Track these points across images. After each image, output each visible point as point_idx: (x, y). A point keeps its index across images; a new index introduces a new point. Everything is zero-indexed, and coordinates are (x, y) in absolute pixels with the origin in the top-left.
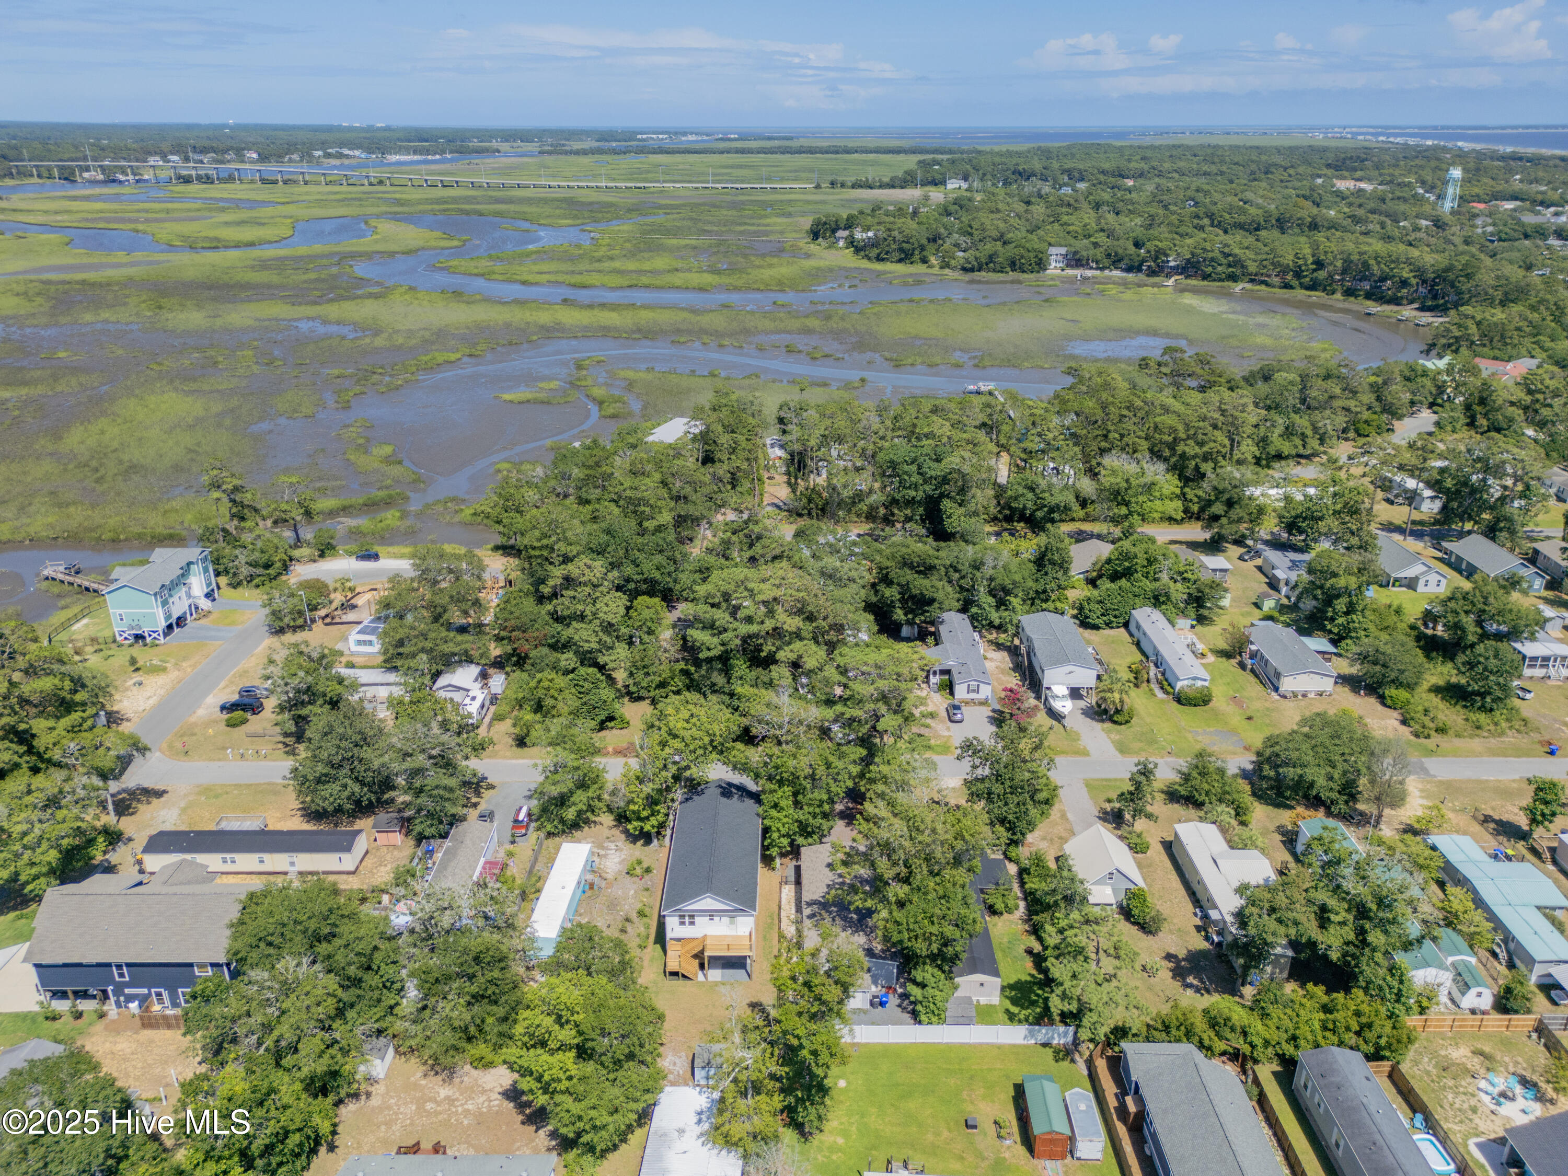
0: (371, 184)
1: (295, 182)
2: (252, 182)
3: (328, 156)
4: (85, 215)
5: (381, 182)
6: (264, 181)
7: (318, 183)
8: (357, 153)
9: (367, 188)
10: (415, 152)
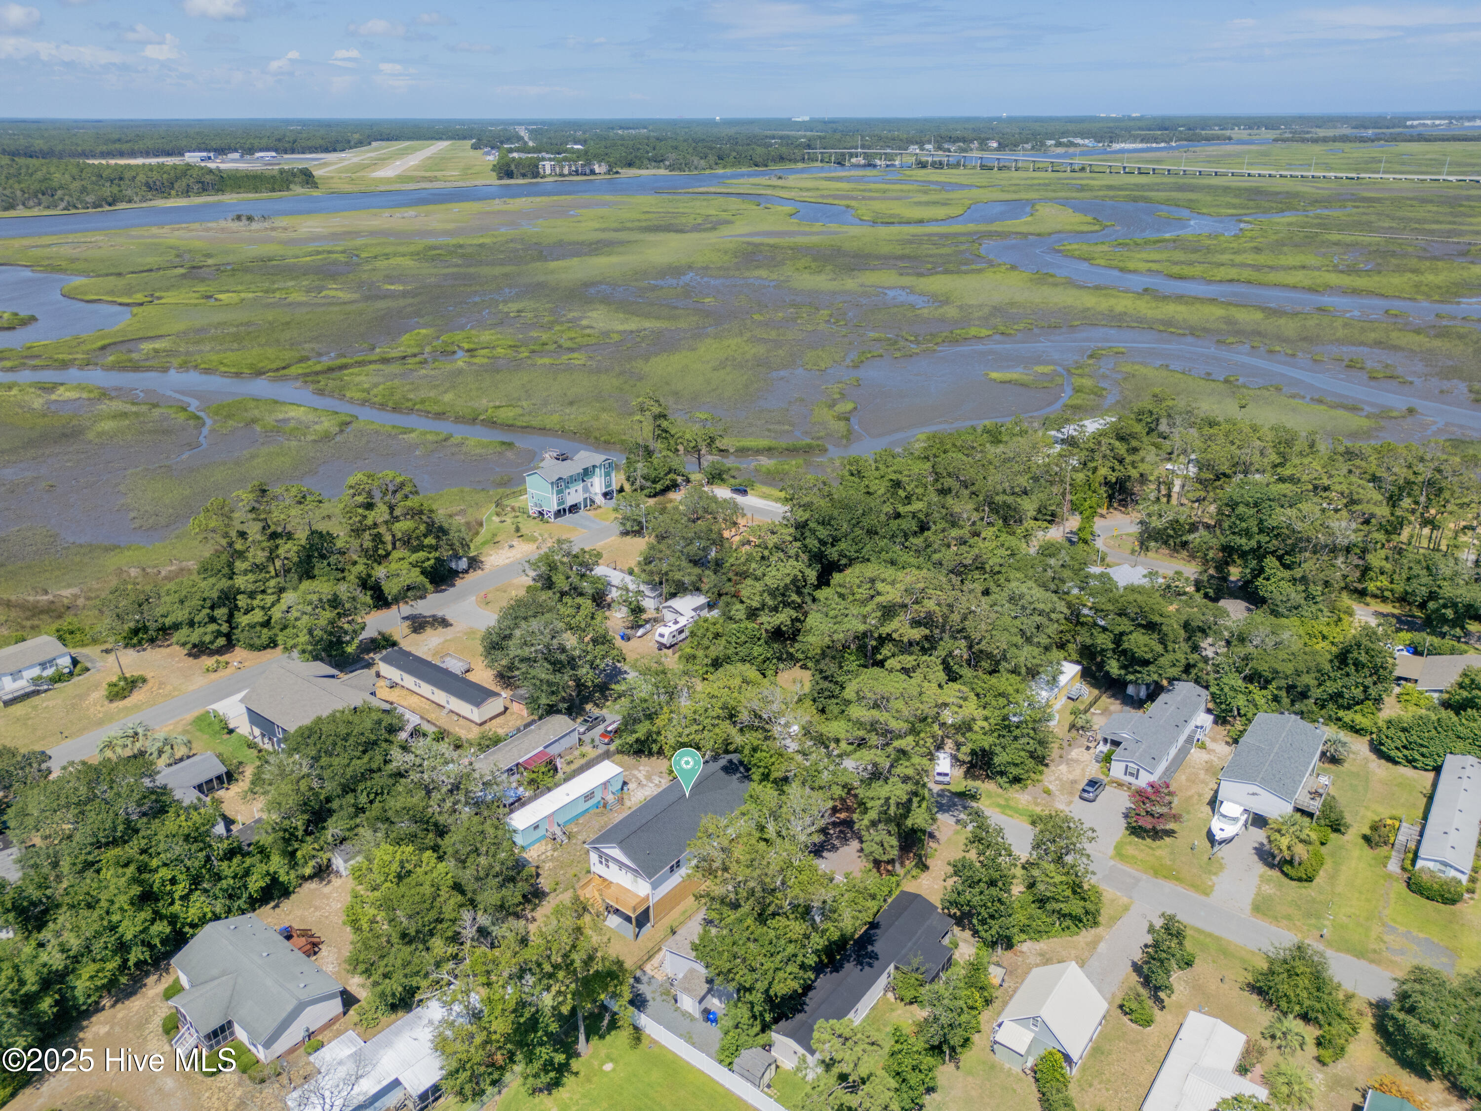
0: (1073, 171)
1: (1008, 168)
2: (974, 168)
3: (1059, 144)
4: (825, 193)
5: (1083, 169)
6: (983, 167)
7: (1027, 170)
8: (1087, 141)
9: (1068, 174)
10: (1142, 141)
